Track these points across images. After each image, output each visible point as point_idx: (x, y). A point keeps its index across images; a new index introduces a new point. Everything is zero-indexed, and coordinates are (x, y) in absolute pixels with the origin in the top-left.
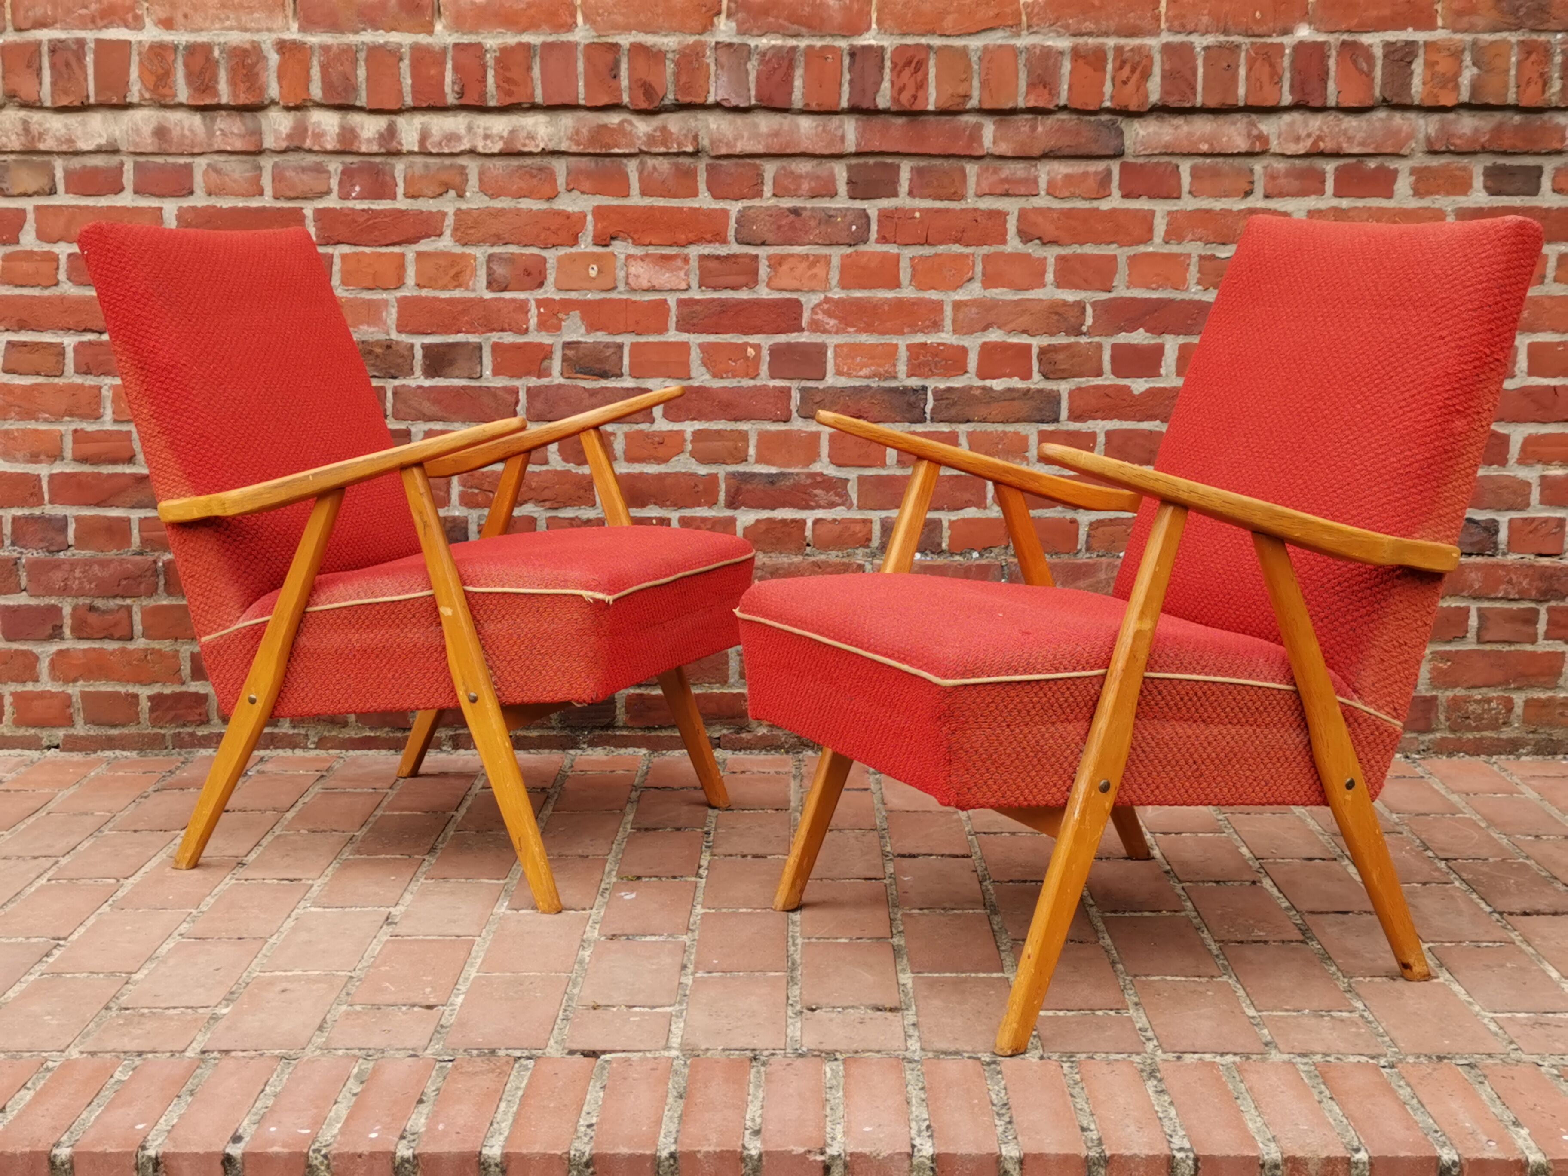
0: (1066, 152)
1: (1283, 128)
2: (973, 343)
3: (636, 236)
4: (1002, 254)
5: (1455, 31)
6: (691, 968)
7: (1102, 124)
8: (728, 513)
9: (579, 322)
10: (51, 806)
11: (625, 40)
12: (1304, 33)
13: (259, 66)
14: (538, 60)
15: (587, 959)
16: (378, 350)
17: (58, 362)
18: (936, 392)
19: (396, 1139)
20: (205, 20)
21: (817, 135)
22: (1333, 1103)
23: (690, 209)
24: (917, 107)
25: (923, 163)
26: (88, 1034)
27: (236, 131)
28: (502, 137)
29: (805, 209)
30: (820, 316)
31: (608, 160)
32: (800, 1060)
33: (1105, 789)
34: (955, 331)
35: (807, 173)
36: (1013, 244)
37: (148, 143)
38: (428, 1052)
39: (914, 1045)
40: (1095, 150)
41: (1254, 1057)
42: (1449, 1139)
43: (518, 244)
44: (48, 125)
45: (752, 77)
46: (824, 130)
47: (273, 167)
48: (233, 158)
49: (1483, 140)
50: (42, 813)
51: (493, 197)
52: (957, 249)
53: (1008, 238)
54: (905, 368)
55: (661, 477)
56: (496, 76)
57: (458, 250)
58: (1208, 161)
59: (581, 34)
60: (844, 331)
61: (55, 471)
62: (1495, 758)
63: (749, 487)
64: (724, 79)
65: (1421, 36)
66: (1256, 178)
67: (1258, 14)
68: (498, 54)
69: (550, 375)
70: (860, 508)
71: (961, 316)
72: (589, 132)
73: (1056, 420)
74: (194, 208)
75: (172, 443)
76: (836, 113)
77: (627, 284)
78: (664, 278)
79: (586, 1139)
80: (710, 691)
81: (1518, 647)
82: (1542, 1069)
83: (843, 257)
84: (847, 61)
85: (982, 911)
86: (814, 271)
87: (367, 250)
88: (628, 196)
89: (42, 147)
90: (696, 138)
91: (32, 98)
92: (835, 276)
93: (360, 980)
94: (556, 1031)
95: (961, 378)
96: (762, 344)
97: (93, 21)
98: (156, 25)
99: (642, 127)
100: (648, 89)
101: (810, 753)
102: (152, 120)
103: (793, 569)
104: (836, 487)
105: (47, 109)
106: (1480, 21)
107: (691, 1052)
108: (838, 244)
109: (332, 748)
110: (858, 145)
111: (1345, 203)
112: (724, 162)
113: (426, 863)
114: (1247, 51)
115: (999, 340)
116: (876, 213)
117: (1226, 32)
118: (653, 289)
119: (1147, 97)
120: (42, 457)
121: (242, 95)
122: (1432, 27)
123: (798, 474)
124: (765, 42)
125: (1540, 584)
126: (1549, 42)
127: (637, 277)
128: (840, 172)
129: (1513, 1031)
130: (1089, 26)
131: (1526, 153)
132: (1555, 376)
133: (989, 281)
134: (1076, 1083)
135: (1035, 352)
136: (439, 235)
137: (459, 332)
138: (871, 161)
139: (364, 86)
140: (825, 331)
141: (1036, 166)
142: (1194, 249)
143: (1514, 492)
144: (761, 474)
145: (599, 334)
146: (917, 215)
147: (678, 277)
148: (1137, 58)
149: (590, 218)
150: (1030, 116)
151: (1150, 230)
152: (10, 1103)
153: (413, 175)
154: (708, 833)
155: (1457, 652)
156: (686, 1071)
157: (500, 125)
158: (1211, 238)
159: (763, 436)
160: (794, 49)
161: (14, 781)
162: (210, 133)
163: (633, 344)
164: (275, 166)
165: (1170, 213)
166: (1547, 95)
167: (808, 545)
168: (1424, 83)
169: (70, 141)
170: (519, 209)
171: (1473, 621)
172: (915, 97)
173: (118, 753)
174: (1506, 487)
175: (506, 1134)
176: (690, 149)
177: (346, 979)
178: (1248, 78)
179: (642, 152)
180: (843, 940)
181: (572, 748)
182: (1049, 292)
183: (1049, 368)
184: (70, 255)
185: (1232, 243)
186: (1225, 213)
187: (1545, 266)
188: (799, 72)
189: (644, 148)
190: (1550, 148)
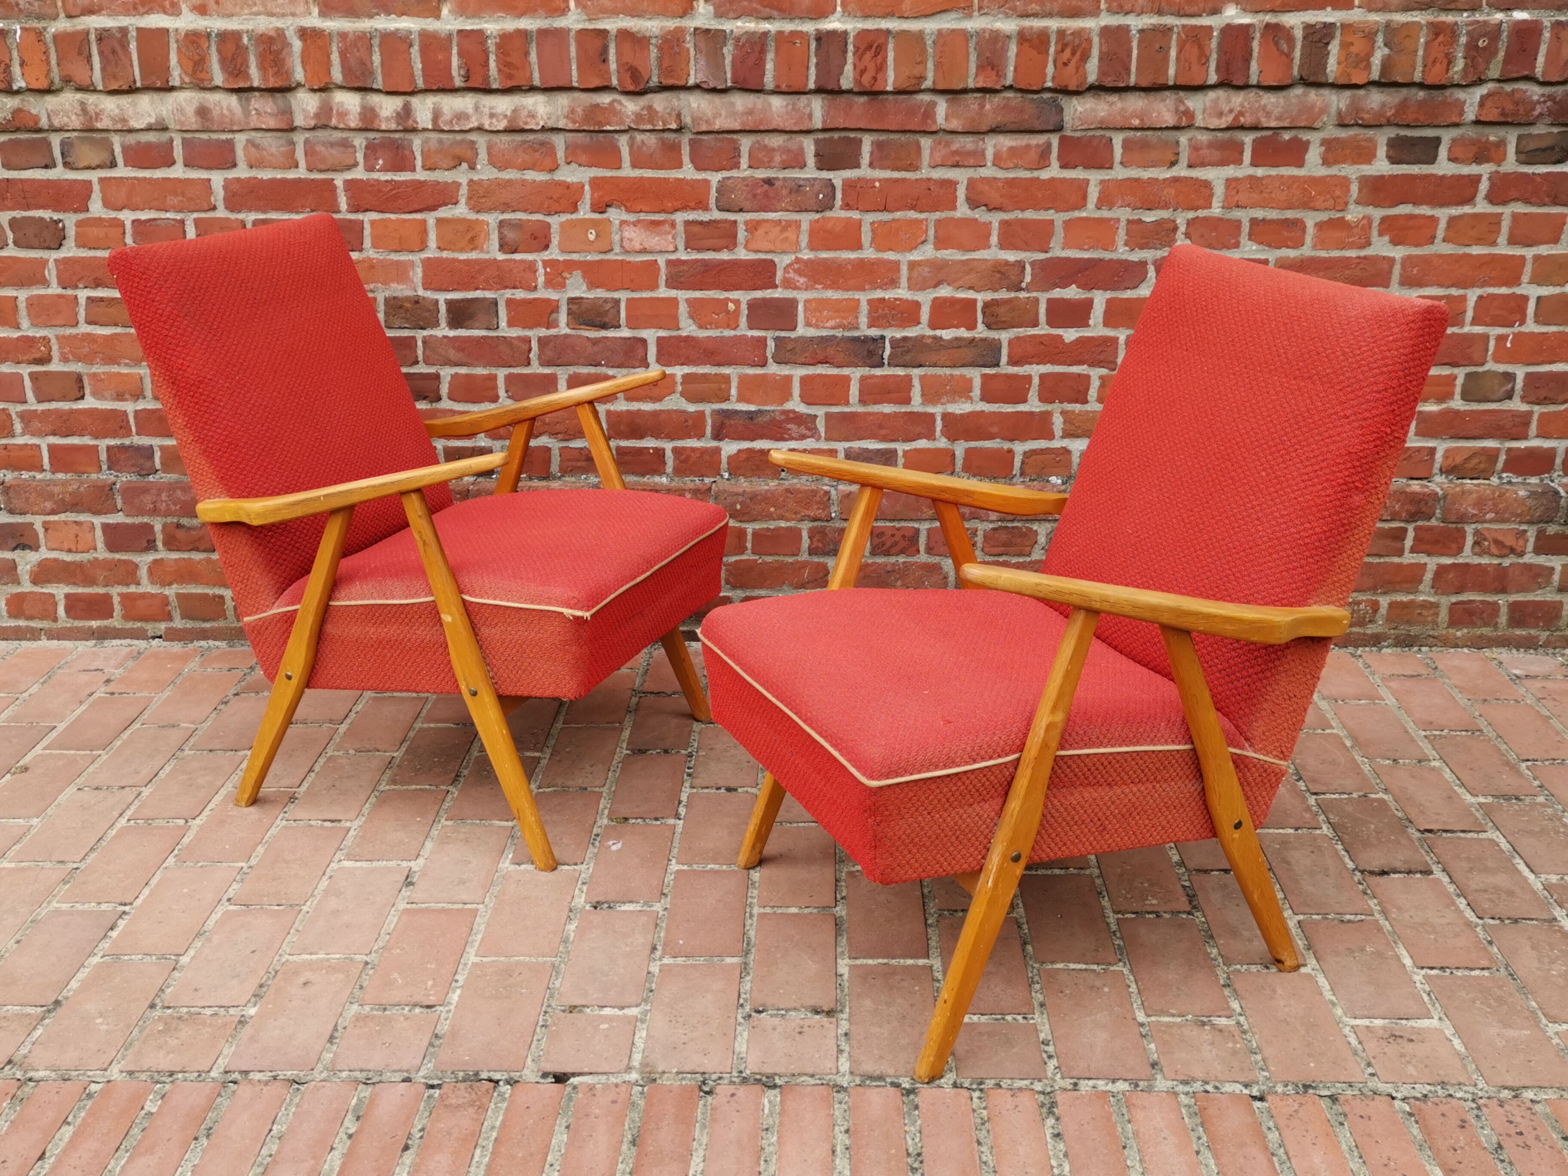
0: (1011, 127)
1: (1208, 104)
2: (925, 298)
3: (628, 205)
4: (952, 219)
5: (1370, 10)
6: (659, 950)
7: (1044, 101)
8: (714, 444)
9: (582, 281)
10: (146, 715)
11: (612, 25)
12: (1231, 14)
13: (284, 52)
14: (534, 46)
15: (572, 936)
16: (408, 305)
18: (892, 341)
20: (235, 5)
21: (787, 113)
22: (1210, 1154)
23: (676, 179)
24: (875, 88)
25: (883, 137)
26: (130, 1046)
27: (269, 110)
28: (506, 116)
29: (777, 179)
30: (792, 275)
31: (601, 135)
32: (743, 1087)
33: (1016, 859)
34: (910, 288)
35: (779, 147)
36: (962, 210)
37: (193, 121)
38: (421, 1074)
40: (1037, 125)
41: (1141, 1084)
43: (525, 211)
44: (103, 106)
45: (728, 61)
46: (793, 109)
47: (305, 143)
48: (269, 134)
49: (1389, 114)
50: (138, 725)
51: (500, 169)
52: (912, 215)
53: (958, 204)
54: (866, 320)
55: (655, 414)
56: (497, 61)
57: (472, 216)
58: (1139, 134)
59: (574, 17)
60: (813, 288)
61: (139, 408)
63: (732, 422)
64: (702, 62)
65: (1338, 17)
66: (1181, 149)
68: (498, 40)
69: (557, 326)
70: (828, 439)
71: (915, 274)
72: (584, 110)
73: (997, 365)
74: (238, 180)
75: (205, 451)
76: (804, 93)
77: (622, 246)
78: (654, 241)
81: (1387, 559)
82: (1396, 1104)
83: (813, 223)
84: (813, 45)
86: (786, 234)
87: (393, 216)
88: (619, 168)
89: (99, 125)
90: (679, 115)
91: (86, 82)
92: (804, 239)
93: (374, 967)
94: (534, 1045)
95: (914, 328)
96: (742, 299)
97: (135, 8)
98: (191, 11)
99: (630, 106)
100: (633, 73)
102: (194, 101)
103: (768, 494)
104: (806, 422)
105: (100, 91)
106: (1393, 1)
107: (648, 1075)
108: (806, 211)
110: (824, 122)
111: (1260, 172)
112: (705, 137)
113: (449, 797)
114: (1179, 33)
115: (949, 295)
116: (841, 183)
117: (1160, 13)
118: (644, 251)
119: (1085, 78)
120: (127, 396)
121: (271, 79)
122: (1349, 6)
123: (773, 411)
124: (739, 26)
125: (1410, 507)
126: (1456, 22)
127: (631, 240)
128: (809, 146)
129: (1370, 1047)
130: (1035, 7)
131: (1428, 126)
133: (940, 244)
134: (983, 1123)
135: (980, 305)
136: (455, 204)
137: (477, 289)
138: (836, 135)
139: (379, 71)
140: (796, 288)
141: (983, 140)
142: (1123, 214)
144: (741, 411)
145: (599, 290)
146: (877, 184)
147: (666, 240)
148: (1077, 41)
149: (587, 188)
150: (979, 95)
151: (1085, 197)
152: (50, 1146)
153: (429, 150)
156: (643, 1103)
157: (504, 104)
158: (1138, 205)
159: (743, 379)
160: (765, 34)
161: (120, 680)
162: (246, 113)
163: (628, 299)
164: (306, 141)
165: (1102, 182)
166: (1451, 73)
168: (1339, 63)
169: (124, 120)
170: (524, 180)
172: (875, 79)
173: (211, 642)
176: (674, 126)
177: (362, 966)
178: (1178, 59)
179: (631, 129)
180: (793, 910)
182: (994, 253)
183: (992, 319)
184: (134, 222)
185: (1157, 208)
186: (1153, 181)
187: (1436, 228)
188: (770, 56)
189: (632, 125)
190: (1449, 121)
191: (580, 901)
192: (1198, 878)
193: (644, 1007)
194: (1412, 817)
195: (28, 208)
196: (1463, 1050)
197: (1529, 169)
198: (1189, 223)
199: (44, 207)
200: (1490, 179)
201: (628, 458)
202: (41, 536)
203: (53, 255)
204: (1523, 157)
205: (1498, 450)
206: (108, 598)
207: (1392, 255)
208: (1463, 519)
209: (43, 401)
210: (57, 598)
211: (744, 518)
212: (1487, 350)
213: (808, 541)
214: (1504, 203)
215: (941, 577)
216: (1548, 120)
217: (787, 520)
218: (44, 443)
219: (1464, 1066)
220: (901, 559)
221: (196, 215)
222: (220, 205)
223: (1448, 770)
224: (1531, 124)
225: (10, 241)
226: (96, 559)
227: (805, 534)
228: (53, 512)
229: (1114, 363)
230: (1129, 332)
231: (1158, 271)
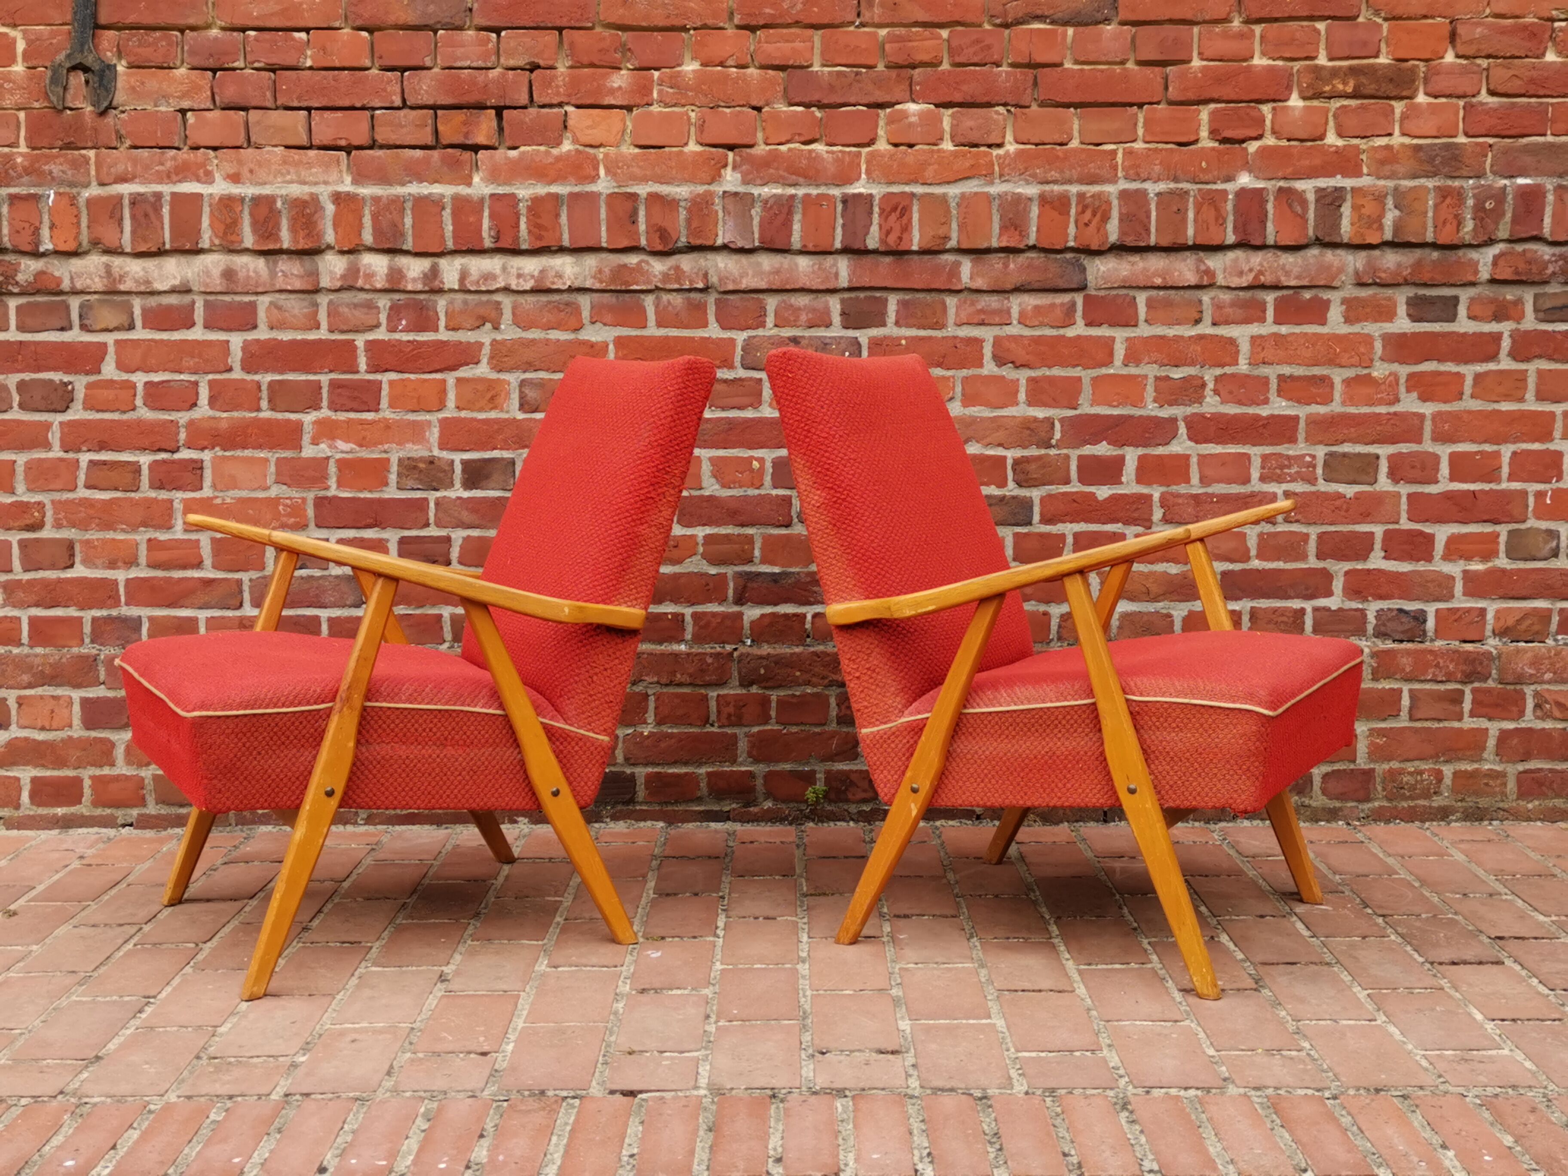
0: (1036, 286)
1: (1228, 263)
4: (980, 376)
5: (1379, 178)
6: (713, 1019)
7: (1067, 261)
8: (736, 609)
10: (130, 879)
11: (643, 190)
12: (1245, 180)
13: (317, 216)
14: (565, 208)
15: (621, 1011)
16: (422, 465)
17: (134, 479)
19: (462, 1169)
20: (268, 174)
21: (813, 272)
22: (1284, 1130)
23: (702, 338)
24: (903, 247)
25: (908, 297)
26: (183, 1081)
27: (296, 272)
28: (533, 276)
29: (803, 337)
31: (627, 295)
32: (814, 1097)
35: (805, 306)
36: (989, 368)
37: (217, 283)
38: (486, 1093)
39: (914, 1083)
40: (1062, 284)
41: (1214, 1091)
42: (1384, 1160)
43: (547, 370)
44: (128, 269)
45: (756, 222)
46: (819, 268)
47: (329, 304)
48: (292, 296)
49: (1405, 273)
50: (123, 885)
51: (525, 328)
52: (940, 372)
53: (985, 362)
55: (675, 577)
56: (528, 223)
57: (494, 376)
58: (1161, 293)
59: (604, 184)
61: (131, 576)
62: (1427, 824)
63: (755, 585)
64: (730, 223)
65: (1348, 183)
66: (1204, 307)
67: (1204, 164)
68: (529, 203)
72: (611, 270)
73: (1030, 523)
74: (258, 341)
76: (830, 253)
79: (629, 1167)
80: (721, 769)
81: (1446, 724)
82: (1468, 1099)
84: (840, 207)
85: (971, 965)
87: (412, 377)
88: (645, 327)
89: (122, 287)
90: (706, 275)
91: (113, 244)
93: (420, 1030)
94: (597, 1074)
96: (766, 457)
97: (169, 177)
98: (225, 179)
99: (658, 267)
100: (663, 233)
101: (811, 824)
102: (222, 263)
105: (127, 254)
106: (1401, 169)
107: (717, 1091)
109: (379, 824)
110: (850, 281)
111: (1284, 330)
112: (731, 297)
113: (471, 927)
114: (1195, 196)
115: (979, 452)
116: (867, 341)
117: (1176, 180)
119: (1107, 238)
121: (301, 241)
122: (1359, 174)
123: (798, 573)
124: (767, 191)
125: (1464, 668)
126: (1462, 187)
128: (835, 304)
129: (1441, 1066)
130: (1054, 174)
131: (1444, 285)
132: (1474, 482)
133: (968, 401)
134: (1058, 1115)
135: (1009, 462)
136: (477, 363)
137: (494, 449)
138: (862, 295)
139: (410, 232)
141: (1008, 299)
142: (1151, 371)
143: (1440, 585)
144: (765, 574)
146: (903, 342)
148: (1097, 203)
149: (611, 347)
150: (1002, 255)
151: (1111, 354)
152: (120, 1141)
153: (453, 311)
154: (723, 897)
155: (1391, 728)
156: (714, 1107)
157: (531, 265)
158: (1166, 361)
159: (766, 539)
160: (793, 197)
161: (94, 856)
162: (273, 274)
164: (330, 303)
165: (1128, 339)
166: (1462, 233)
167: (808, 636)
168: (1352, 224)
169: (148, 282)
170: (548, 340)
171: (1406, 701)
172: (900, 239)
174: (1432, 581)
175: (559, 1163)
176: (700, 285)
177: (408, 1030)
178: (1196, 221)
179: (657, 288)
180: (847, 992)
181: (596, 822)
182: (1022, 410)
184: (146, 383)
185: (1184, 365)
186: (1178, 339)
187: (1462, 384)
188: (797, 217)
189: (660, 285)
190: (1465, 280)
191: (625, 988)
192: (1262, 970)
193: (703, 1052)
194: (1483, 929)
195: (39, 370)
196: (1534, 1068)
197: (1549, 327)
198: (1218, 379)
199: (55, 369)
200: (1511, 336)
202: (14, 712)
203: (59, 418)
204: (1541, 315)
205: (1550, 611)
206: (78, 781)
207: (1421, 411)
208: (1520, 680)
209: (29, 571)
210: (22, 782)
211: (769, 684)
212: (1527, 506)
213: (836, 709)
214: (1527, 360)
216: (1562, 279)
217: (814, 686)
218: (24, 615)
219: (1536, 1078)
221: (211, 377)
222: (237, 366)
223: (1520, 901)
224: (1545, 283)
225: (15, 404)
226: (70, 738)
227: (833, 701)
228: (30, 686)
229: (1150, 520)
230: (1163, 489)
231: (1189, 428)
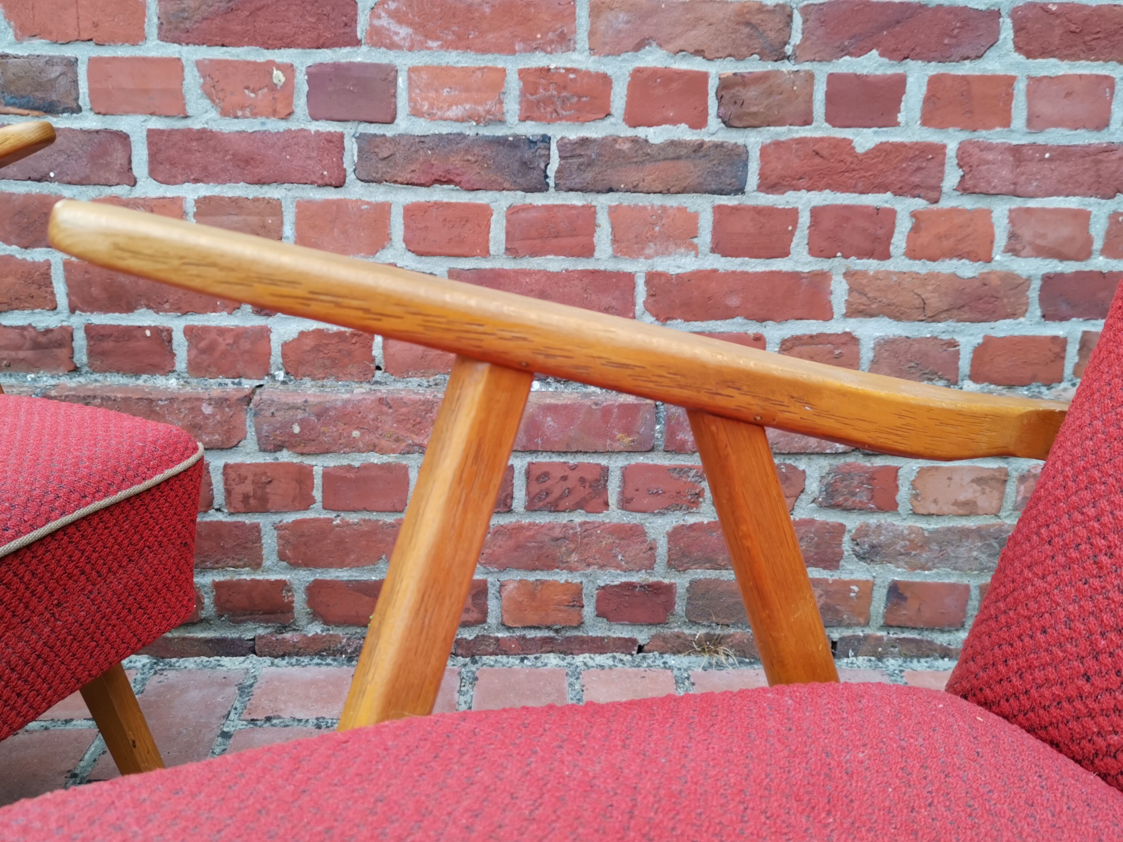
2: (620, 70)
8: (258, 322)
9: (4, 23)
18: (563, 145)
30: (385, 22)
34: (593, 50)
54: (517, 107)
60: (423, 47)
71: (602, 26)
73: (741, 190)
80: (237, 578)
95: (600, 124)
96: (296, 64)
103: (349, 408)
115: (659, 66)
135: (713, 84)
140: (392, 46)
145: (37, 42)
159: (304, 208)
163: (91, 60)
167: (378, 368)
183: (733, 109)
201: (108, 345)
211: (308, 449)
215: (644, 546)
217: (383, 452)
220: (578, 517)
229: (938, 189)
230: (964, 136)
231: (1018, 29)
